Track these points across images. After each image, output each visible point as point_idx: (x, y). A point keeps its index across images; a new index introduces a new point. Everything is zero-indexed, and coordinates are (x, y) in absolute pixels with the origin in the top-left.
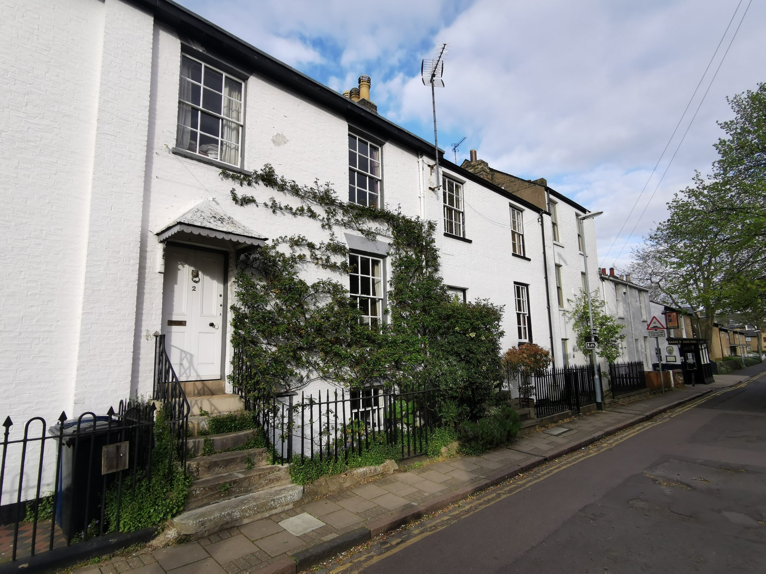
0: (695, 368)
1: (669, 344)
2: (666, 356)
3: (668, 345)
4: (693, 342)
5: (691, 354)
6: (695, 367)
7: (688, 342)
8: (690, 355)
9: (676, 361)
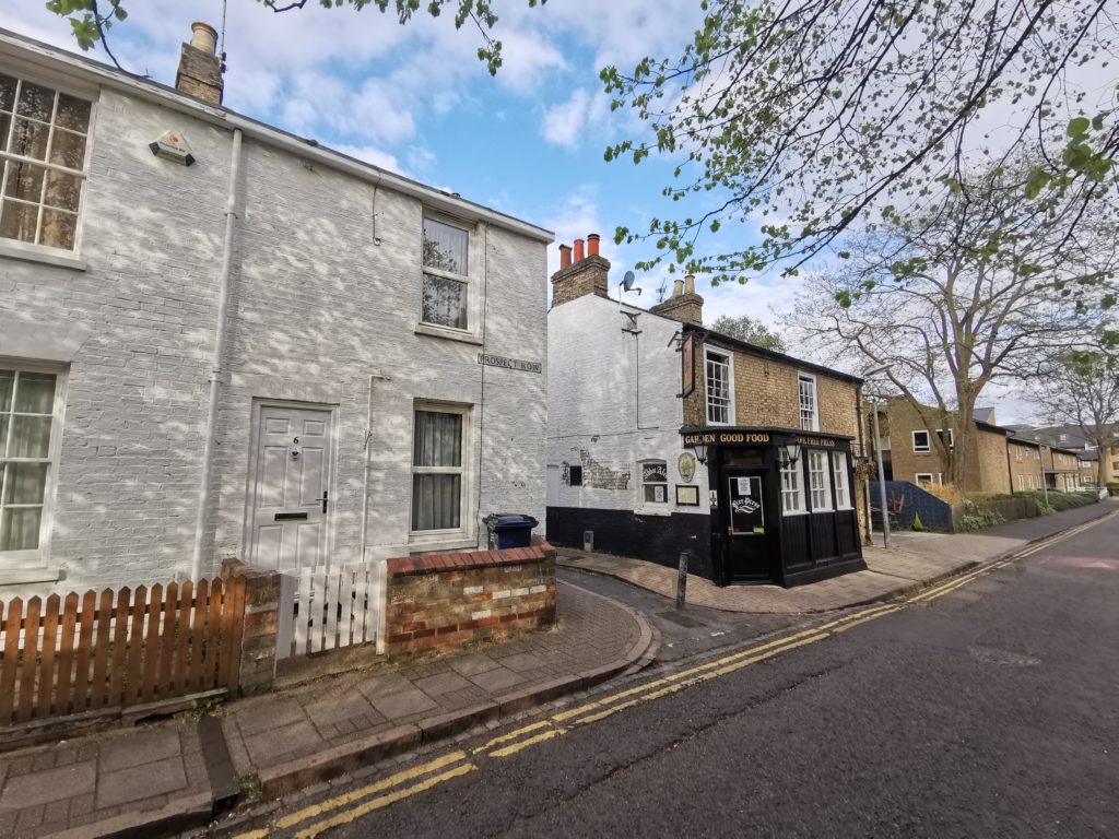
0: (760, 530)
1: (687, 446)
2: (677, 487)
3: (684, 451)
4: (757, 439)
5: (747, 480)
6: (760, 527)
7: (739, 439)
8: (744, 485)
9: (697, 504)
